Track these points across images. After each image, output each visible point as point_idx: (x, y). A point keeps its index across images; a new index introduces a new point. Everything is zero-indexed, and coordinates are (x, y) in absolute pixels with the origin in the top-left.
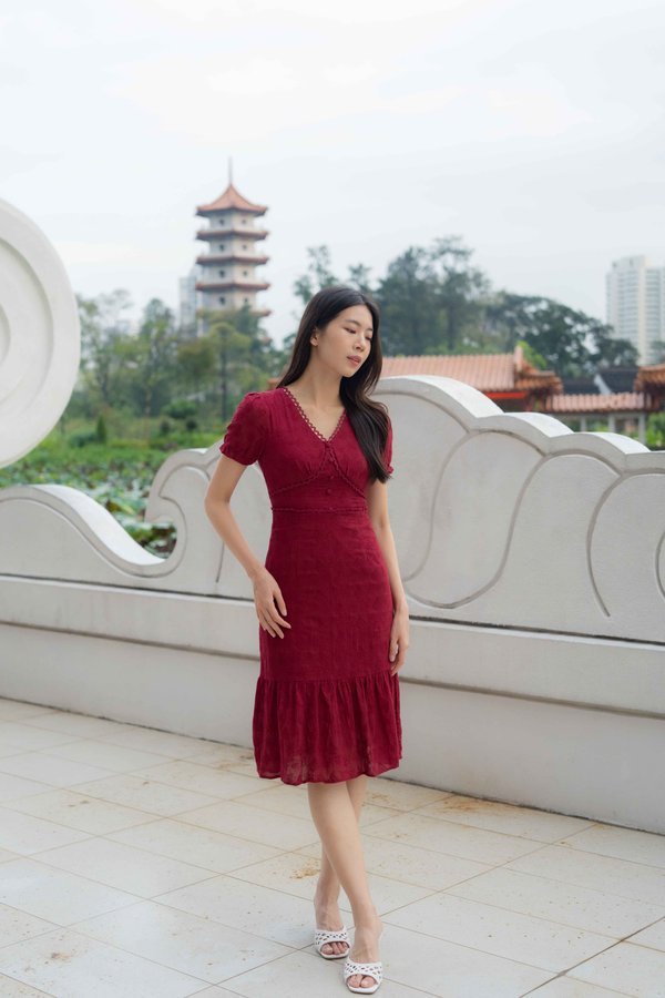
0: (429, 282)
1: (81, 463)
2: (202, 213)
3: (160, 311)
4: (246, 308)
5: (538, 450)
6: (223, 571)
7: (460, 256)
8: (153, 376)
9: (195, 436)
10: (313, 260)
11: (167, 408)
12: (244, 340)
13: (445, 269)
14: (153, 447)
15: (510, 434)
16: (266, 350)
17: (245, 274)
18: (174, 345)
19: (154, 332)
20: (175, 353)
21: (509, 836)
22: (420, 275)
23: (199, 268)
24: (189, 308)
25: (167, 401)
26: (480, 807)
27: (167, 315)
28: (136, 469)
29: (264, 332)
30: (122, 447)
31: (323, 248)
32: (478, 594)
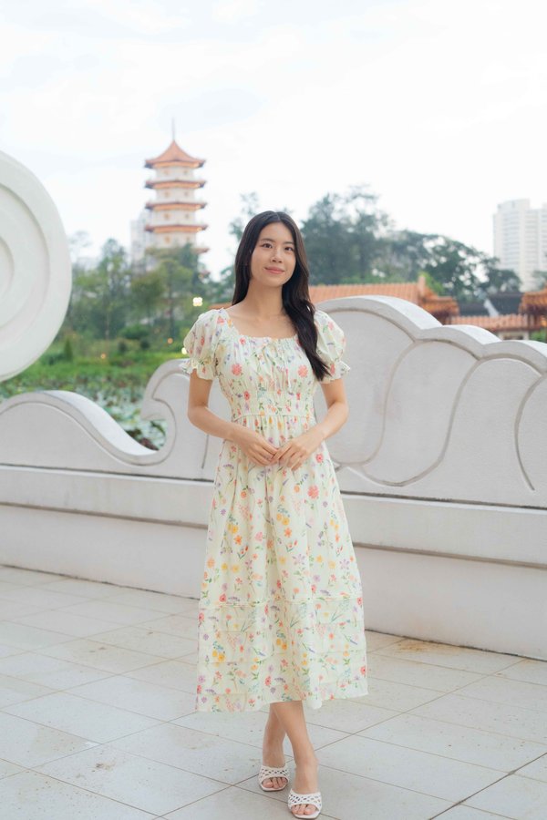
0: (343, 222)
1: (52, 378)
2: (149, 165)
3: (115, 249)
4: (188, 246)
5: (473, 355)
6: (207, 459)
7: (370, 200)
8: (112, 304)
9: (148, 354)
10: (245, 205)
11: (124, 331)
12: (187, 272)
13: (357, 211)
14: (113, 364)
15: (450, 342)
16: (205, 281)
17: (187, 216)
18: (127, 278)
19: (110, 267)
20: (128, 285)
21: (455, 669)
22: (336, 217)
23: (147, 211)
24: (139, 246)
25: (122, 326)
26: (428, 647)
27: (121, 252)
28: (99, 383)
29: (204, 266)
30: (86, 364)
31: (253, 194)
32: (424, 474)
